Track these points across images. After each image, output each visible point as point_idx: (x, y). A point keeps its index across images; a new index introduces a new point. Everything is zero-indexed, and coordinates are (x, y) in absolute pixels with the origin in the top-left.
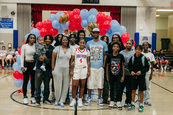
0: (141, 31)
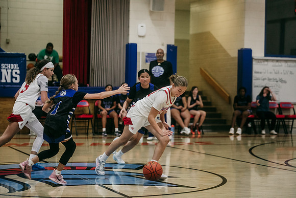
0: (141, 39)
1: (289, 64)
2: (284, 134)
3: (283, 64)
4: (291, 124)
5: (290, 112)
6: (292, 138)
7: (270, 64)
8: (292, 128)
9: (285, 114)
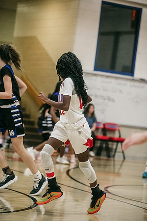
1: (120, 81)
2: (105, 158)
3: (113, 81)
4: (114, 147)
5: (114, 134)
6: (114, 163)
7: (99, 79)
8: (115, 152)
9: (109, 135)
